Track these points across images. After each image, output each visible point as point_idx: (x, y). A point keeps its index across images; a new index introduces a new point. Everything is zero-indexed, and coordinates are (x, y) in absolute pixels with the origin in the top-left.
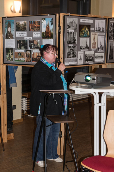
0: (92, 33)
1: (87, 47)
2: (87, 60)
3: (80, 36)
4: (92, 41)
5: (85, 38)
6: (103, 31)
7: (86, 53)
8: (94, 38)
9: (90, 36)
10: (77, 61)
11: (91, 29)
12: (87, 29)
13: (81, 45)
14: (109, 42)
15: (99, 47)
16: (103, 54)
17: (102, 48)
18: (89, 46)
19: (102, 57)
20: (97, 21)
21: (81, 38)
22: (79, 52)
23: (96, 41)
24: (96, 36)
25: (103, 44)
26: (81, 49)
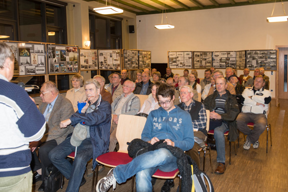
0: (32, 54)
1: (27, 63)
2: (29, 72)
3: (20, 56)
4: (32, 59)
5: (26, 57)
6: (42, 52)
7: (27, 67)
8: (34, 57)
9: (30, 56)
10: (18, 72)
11: (31, 51)
12: (26, 51)
13: (21, 62)
14: (49, 61)
15: (40, 63)
16: (44, 68)
17: (42, 64)
18: (29, 62)
19: (43, 70)
20: (35, 46)
21: (21, 57)
22: (20, 67)
23: (36, 59)
24: (36, 56)
25: (43, 61)
26: (22, 64)
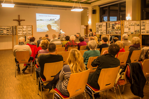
2: (101, 33)
4: (102, 28)
6: (105, 26)
11: (102, 26)
21: (99, 28)
